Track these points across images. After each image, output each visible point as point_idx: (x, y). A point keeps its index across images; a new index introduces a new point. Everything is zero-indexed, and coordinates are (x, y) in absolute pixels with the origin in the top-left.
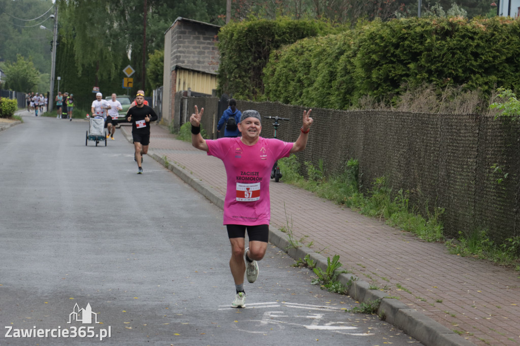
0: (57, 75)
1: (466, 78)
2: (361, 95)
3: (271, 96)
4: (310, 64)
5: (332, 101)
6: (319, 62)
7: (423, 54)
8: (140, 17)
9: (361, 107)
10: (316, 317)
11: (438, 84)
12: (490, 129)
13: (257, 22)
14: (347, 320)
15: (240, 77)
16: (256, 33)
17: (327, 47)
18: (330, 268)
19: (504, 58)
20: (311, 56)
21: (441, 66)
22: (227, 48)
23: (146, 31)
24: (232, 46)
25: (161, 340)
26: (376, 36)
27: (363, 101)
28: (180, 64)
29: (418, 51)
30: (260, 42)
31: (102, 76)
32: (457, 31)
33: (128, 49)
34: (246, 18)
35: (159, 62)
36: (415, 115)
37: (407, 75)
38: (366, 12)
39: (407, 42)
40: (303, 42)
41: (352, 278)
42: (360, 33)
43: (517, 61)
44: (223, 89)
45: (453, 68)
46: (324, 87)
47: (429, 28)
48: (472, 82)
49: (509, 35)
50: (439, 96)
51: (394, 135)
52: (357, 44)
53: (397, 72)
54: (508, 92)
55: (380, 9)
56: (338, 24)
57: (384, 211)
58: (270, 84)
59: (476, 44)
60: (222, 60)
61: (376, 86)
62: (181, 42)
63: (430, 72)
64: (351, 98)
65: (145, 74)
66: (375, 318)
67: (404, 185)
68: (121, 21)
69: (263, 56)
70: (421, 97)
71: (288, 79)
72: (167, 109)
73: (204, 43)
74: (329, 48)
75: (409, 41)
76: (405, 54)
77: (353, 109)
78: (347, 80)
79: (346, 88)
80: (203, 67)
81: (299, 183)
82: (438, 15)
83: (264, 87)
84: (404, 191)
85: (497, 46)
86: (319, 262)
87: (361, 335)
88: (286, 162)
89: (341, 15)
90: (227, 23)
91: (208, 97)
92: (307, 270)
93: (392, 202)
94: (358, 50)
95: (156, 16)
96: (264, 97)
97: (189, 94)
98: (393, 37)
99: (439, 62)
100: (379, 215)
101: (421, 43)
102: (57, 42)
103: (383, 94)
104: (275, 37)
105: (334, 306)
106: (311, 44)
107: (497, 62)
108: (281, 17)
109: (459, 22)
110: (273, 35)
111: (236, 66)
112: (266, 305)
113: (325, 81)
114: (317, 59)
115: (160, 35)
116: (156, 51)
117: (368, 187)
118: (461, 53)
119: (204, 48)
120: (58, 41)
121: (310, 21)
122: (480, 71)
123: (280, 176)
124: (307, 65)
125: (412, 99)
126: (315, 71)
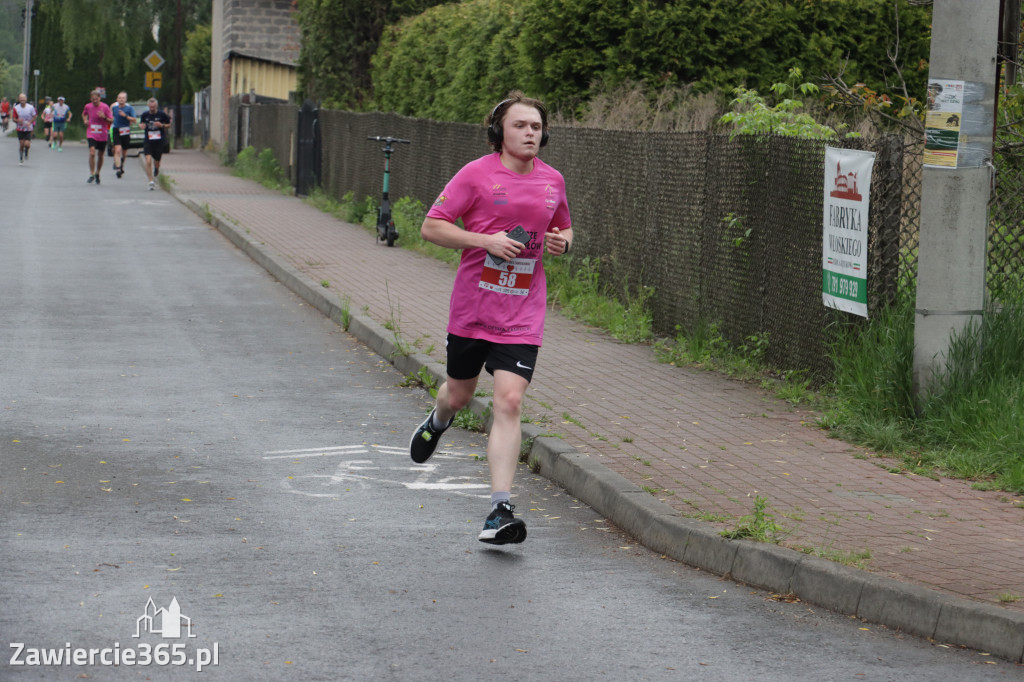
0: (33, 66)
1: (698, 71)
3: (384, 102)
4: (446, 48)
6: (460, 46)
7: (627, 32)
10: (425, 469)
11: (652, 82)
14: (477, 473)
15: (334, 70)
17: (474, 20)
19: (759, 38)
20: (447, 35)
21: (658, 52)
22: (313, 23)
24: (320, 17)
25: (159, 509)
28: (237, 49)
29: (620, 28)
30: (367, 12)
31: (109, 68)
33: (152, 23)
35: (203, 46)
37: (602, 68)
39: (601, 13)
40: (436, 13)
43: (780, 43)
44: (306, 90)
45: (676, 55)
46: (467, 87)
48: (708, 78)
50: (653, 101)
51: (575, 168)
52: (520, 15)
53: (585, 63)
54: (752, 94)
57: (559, 292)
59: (713, 16)
60: (303, 42)
61: (550, 85)
62: (238, 12)
63: (638, 62)
65: (180, 67)
67: (591, 249)
70: (623, 103)
71: (412, 74)
72: (218, 125)
73: (277, 14)
74: (474, 23)
75: (605, 10)
76: (599, 33)
78: (504, 75)
79: (503, 90)
80: (277, 54)
81: (426, 248)
83: (373, 87)
84: (591, 259)
85: (747, 19)
88: (407, 213)
91: (281, 105)
92: (422, 392)
93: (573, 277)
94: (522, 25)
96: (373, 104)
97: (252, 100)
99: (654, 45)
101: (625, 14)
102: (33, 11)
103: (562, 99)
104: (391, 3)
105: (458, 451)
106: (447, 16)
107: (747, 45)
111: (327, 52)
112: (345, 450)
113: (470, 78)
114: (457, 40)
116: (199, 27)
118: (689, 31)
119: (279, 22)
120: (35, 10)
122: (721, 61)
123: (395, 236)
124: (442, 49)
125: (608, 107)
126: (454, 61)
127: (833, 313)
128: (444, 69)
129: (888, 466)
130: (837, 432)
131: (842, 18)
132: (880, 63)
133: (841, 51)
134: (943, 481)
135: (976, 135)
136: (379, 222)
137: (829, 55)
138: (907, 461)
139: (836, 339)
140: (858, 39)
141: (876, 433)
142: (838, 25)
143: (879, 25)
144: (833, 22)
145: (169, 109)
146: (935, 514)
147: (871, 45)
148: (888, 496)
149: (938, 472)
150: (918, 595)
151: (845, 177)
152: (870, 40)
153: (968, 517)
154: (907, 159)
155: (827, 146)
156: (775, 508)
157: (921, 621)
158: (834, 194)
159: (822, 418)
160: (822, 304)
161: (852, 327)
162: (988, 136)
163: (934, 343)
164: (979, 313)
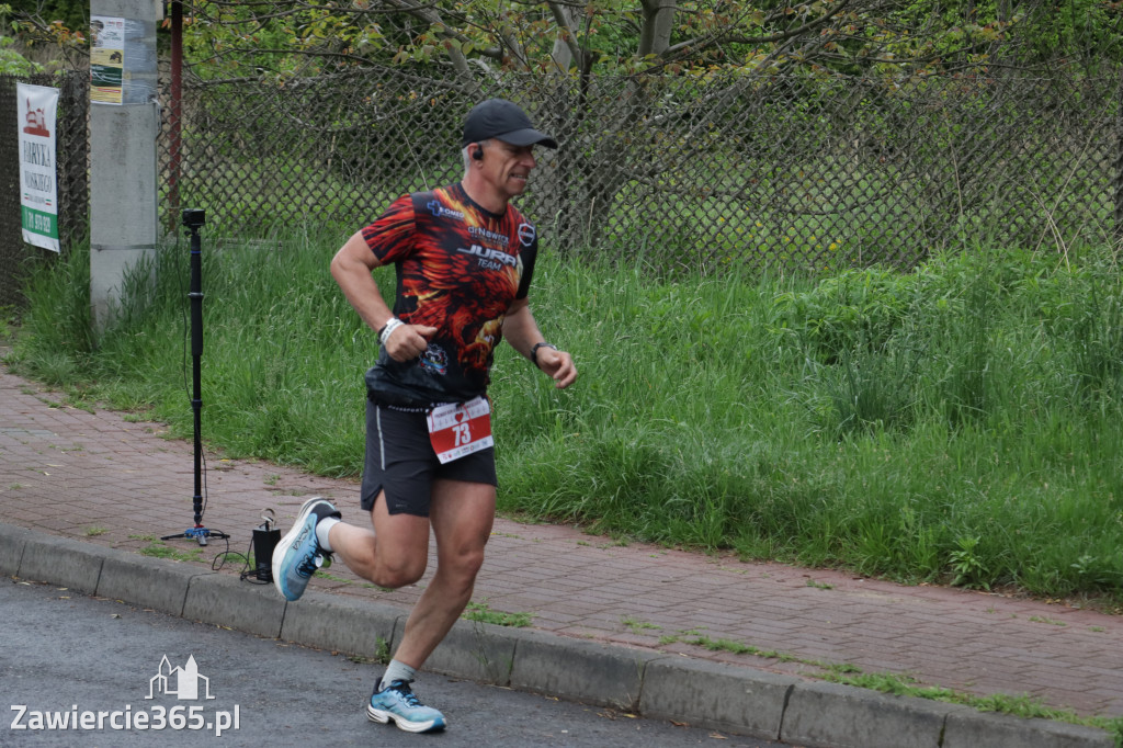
130: (16, 367)
135: (140, 72)
162: (152, 72)
163: (108, 277)
164: (151, 247)
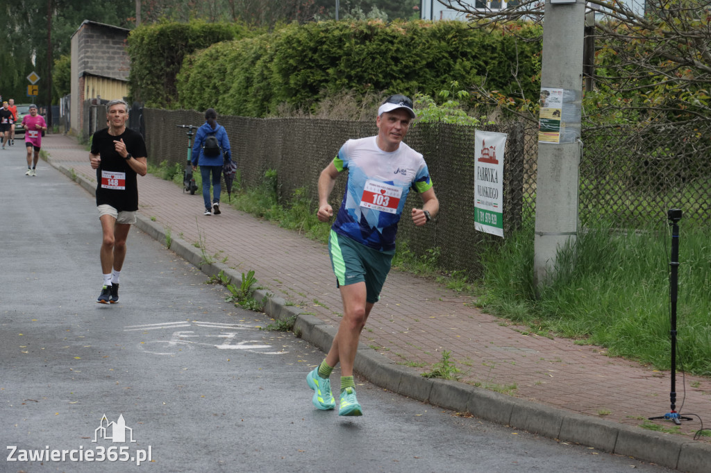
1: (387, 83)
2: (279, 102)
3: (185, 103)
4: (226, 69)
5: (249, 108)
6: (234, 68)
7: (342, 59)
8: (44, 20)
9: (279, 114)
10: (229, 336)
11: (358, 90)
12: (409, 136)
13: (169, 25)
14: (261, 339)
15: (152, 83)
16: (168, 37)
17: (243, 51)
18: (245, 284)
19: (424, 62)
20: (226, 61)
21: (361, 71)
22: (138, 53)
23: (51, 35)
24: (143, 50)
25: (60, 364)
26: (293, 39)
27: (280, 108)
28: (88, 70)
29: (337, 56)
30: (173, 47)
31: (3, 82)
32: (376, 34)
33: (31, 54)
34: (157, 20)
35: (65, 68)
36: (334, 123)
37: (327, 81)
38: (285, 15)
39: (325, 47)
40: (218, 47)
41: (267, 294)
42: (276, 37)
43: (438, 65)
44: (134, 96)
45: (373, 73)
46: (240, 94)
47: (347, 31)
48: (393, 87)
49: (429, 39)
50: (360, 102)
51: (312, 144)
52: (274, 48)
53: (315, 78)
54: (426, 97)
55: (299, 12)
56: (255, 27)
57: (304, 223)
58: (184, 91)
59: (395, 48)
60: (132, 65)
61: (294, 92)
62: (88, 47)
63: (349, 78)
64: (269, 105)
65: (51, 81)
66: (290, 335)
68: (23, 25)
69: (176, 61)
70: (341, 103)
71: (203, 86)
72: (76, 118)
73: (114, 48)
74: (244, 53)
75: (327, 45)
76: (324, 59)
77: (271, 117)
78: (264, 86)
79: (263, 95)
80: (113, 73)
82: (358, 19)
83: (178, 94)
85: (417, 50)
86: (234, 278)
87: (275, 353)
89: (258, 18)
90: (138, 26)
92: (221, 287)
93: (312, 213)
94: (275, 54)
95: (62, 19)
96: (178, 104)
97: (99, 102)
98: (310, 41)
99: (359, 67)
100: (298, 227)
101: (340, 47)
103: (302, 101)
104: (188, 41)
105: (248, 324)
106: (226, 49)
107: (417, 67)
108: (195, 20)
109: (378, 25)
110: (186, 39)
111: (148, 72)
112: (176, 325)
113: (242, 88)
114: (233, 64)
115: (66, 39)
116: (62, 56)
117: (287, 199)
118: (381, 58)
119: (115, 53)
121: (226, 24)
122: (401, 77)
123: (196, 188)
124: (223, 70)
125: (331, 106)
126: (231, 77)
127: (481, 233)
128: (224, 82)
129: (521, 331)
130: (486, 310)
131: (476, 50)
132: (500, 78)
133: (476, 70)
134: (556, 339)
135: (571, 122)
136: (185, 179)
137: (468, 73)
138: (533, 327)
139: (483, 251)
140: (486, 63)
141: (512, 310)
142: (474, 54)
143: (499, 54)
144: (470, 52)
145: (43, 108)
146: (554, 360)
147: (494, 67)
148: (523, 349)
149: (552, 333)
150: (548, 412)
151: (487, 149)
152: (494, 64)
153: (574, 362)
154: (527, 138)
155: (476, 130)
156: (454, 358)
157: (550, 428)
158: (480, 160)
159: (477, 301)
160: (474, 228)
161: (494, 243)
162: (578, 123)
163: (547, 252)
164: (575, 234)
